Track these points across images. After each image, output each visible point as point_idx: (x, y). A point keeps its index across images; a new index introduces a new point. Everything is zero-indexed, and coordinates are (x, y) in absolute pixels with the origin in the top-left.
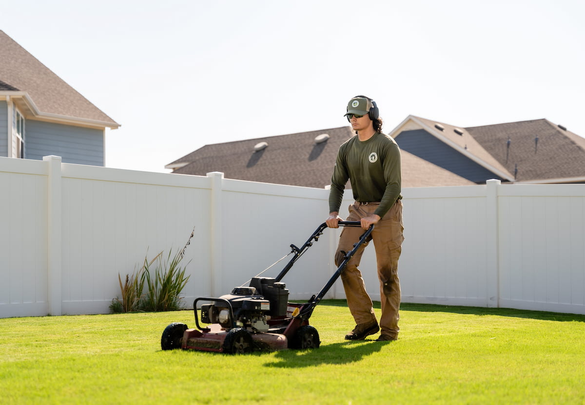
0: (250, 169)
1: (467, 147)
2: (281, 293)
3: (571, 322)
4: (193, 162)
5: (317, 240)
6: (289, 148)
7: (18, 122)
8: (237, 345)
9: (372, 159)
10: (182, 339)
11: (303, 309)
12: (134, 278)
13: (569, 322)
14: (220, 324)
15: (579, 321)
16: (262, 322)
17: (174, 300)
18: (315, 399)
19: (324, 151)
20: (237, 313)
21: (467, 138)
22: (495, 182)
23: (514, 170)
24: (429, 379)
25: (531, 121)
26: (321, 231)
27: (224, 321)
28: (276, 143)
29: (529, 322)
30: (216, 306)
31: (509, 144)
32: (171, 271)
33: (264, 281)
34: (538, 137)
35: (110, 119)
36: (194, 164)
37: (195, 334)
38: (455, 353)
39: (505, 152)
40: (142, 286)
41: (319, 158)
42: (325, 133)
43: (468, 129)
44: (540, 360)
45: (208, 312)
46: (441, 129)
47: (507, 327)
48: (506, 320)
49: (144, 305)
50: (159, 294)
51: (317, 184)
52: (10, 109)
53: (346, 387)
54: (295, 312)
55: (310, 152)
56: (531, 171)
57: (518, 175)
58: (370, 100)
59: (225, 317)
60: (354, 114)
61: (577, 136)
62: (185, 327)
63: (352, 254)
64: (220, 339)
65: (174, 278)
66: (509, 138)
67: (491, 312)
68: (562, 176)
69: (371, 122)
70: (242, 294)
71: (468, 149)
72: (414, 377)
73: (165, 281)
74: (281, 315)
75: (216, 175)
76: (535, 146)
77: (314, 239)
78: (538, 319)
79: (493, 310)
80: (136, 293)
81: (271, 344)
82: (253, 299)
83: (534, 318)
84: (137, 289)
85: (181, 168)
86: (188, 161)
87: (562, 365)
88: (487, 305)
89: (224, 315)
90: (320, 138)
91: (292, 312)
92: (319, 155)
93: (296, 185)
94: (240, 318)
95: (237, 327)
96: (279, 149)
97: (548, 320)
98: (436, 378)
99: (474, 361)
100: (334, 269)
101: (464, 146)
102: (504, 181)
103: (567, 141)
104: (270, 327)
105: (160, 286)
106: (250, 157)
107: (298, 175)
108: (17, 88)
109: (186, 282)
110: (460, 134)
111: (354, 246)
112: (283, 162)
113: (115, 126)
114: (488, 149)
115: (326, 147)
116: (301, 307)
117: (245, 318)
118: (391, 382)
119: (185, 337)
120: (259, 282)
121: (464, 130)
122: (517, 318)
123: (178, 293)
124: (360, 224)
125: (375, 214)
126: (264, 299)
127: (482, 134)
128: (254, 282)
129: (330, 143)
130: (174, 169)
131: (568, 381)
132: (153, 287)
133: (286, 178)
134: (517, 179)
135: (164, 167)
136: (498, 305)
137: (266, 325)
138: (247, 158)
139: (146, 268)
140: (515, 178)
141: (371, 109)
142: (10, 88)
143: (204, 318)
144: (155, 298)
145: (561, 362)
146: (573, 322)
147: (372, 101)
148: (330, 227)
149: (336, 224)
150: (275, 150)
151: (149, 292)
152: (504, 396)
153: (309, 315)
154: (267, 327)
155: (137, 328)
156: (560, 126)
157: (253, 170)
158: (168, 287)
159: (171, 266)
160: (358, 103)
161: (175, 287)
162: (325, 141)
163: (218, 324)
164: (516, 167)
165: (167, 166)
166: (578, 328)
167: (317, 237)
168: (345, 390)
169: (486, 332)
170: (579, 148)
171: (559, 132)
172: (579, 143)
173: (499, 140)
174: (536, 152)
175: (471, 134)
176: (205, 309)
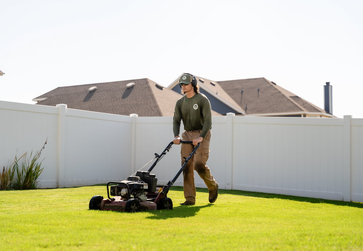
0: (86, 103)
1: (218, 93)
2: (154, 180)
3: (274, 199)
4: (50, 98)
5: (168, 151)
6: (110, 90)
8: (132, 207)
10: (100, 204)
11: (164, 189)
12: (8, 169)
13: (272, 199)
14: (121, 196)
15: (278, 198)
16: (144, 195)
17: (33, 182)
18: (114, 244)
19: (131, 93)
20: (131, 190)
21: (218, 88)
22: (232, 114)
23: (245, 108)
24: (185, 233)
25: (256, 79)
26: (171, 146)
27: (123, 194)
28: (102, 87)
29: (249, 198)
30: (119, 186)
31: (242, 92)
32: (32, 165)
33: (144, 173)
34: (259, 88)
36: (51, 99)
37: (107, 201)
38: (203, 217)
39: (240, 96)
40: (13, 174)
41: (128, 97)
42: (133, 82)
43: (219, 83)
44: (253, 221)
45: (114, 190)
46: (203, 82)
47: (236, 202)
48: (235, 197)
49: (14, 185)
50: (24, 179)
51: (127, 113)
53: (134, 238)
54: (160, 190)
55: (123, 93)
56: (255, 108)
57: (247, 111)
58: (192, 75)
60: (184, 84)
61: (282, 88)
62: (102, 198)
63: (189, 159)
64: (122, 204)
65: (33, 169)
66: (242, 88)
67: (228, 192)
68: (273, 112)
69: (193, 87)
70: (133, 180)
71: (218, 94)
72: (176, 231)
73: (28, 171)
74: (153, 191)
75: (62, 106)
76: (257, 94)
77: (167, 151)
78: (254, 197)
79: (229, 191)
80: (9, 178)
81: (149, 207)
82: (140, 183)
83: (252, 196)
84: (10, 176)
85: (43, 101)
86: (47, 97)
87: (265, 224)
88: (225, 188)
89: (124, 191)
90: (129, 85)
91: (158, 190)
92: (128, 95)
93: (114, 113)
94: (133, 193)
95: (132, 198)
96: (104, 91)
97: (260, 197)
98: (189, 232)
99: (213, 222)
100: (180, 167)
101: (216, 92)
102: (237, 113)
103: (276, 91)
104: (148, 198)
105: (25, 174)
106: (86, 95)
107: (115, 107)
109: (41, 172)
110: (214, 85)
111: (190, 155)
112: (106, 99)
113: (1, 74)
114: (230, 94)
115: (133, 91)
116: (163, 187)
117: (135, 193)
118: (162, 234)
119: (102, 203)
120: (142, 174)
121: (216, 83)
122: (242, 196)
123: (36, 178)
124: (192, 143)
125: (200, 136)
126: (145, 183)
127: (227, 86)
128: (138, 174)
129: (135, 88)
130: (38, 101)
131: (267, 234)
132: (20, 175)
133: (107, 109)
134: (247, 113)
135: (32, 100)
136: (232, 188)
138: (84, 96)
139: (16, 163)
140: (246, 112)
141: (193, 80)
143: (112, 193)
144: (21, 181)
145: (265, 222)
146: (275, 199)
147: (193, 76)
148: (175, 144)
149: (179, 142)
150: (102, 91)
151: (17, 178)
152: (228, 243)
153: (167, 192)
154: (146, 198)
155: (8, 200)
156: (272, 82)
157: (87, 104)
158: (30, 174)
159: (32, 162)
160: (186, 78)
161: (34, 175)
162: (132, 87)
164: (246, 105)
165: (34, 100)
166: (277, 202)
167: (168, 149)
168: (132, 239)
169: (223, 204)
170: (283, 95)
171: (272, 86)
172: (283, 93)
173: (237, 89)
174: (258, 98)
175: (220, 85)
176: (112, 188)
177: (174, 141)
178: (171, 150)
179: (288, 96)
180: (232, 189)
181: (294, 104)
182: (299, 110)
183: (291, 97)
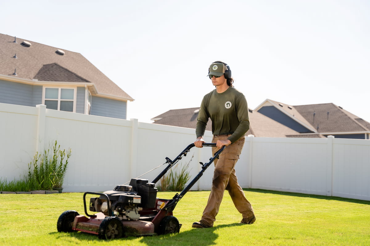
1: (295, 115)
2: (151, 191)
4: (164, 118)
5: (185, 155)
7: (89, 96)
9: (227, 106)
10: (73, 223)
11: (168, 203)
14: (102, 212)
16: (135, 212)
20: (115, 205)
21: (294, 111)
23: (317, 127)
25: (325, 104)
26: (189, 149)
27: (105, 210)
30: (100, 199)
31: (314, 114)
33: (139, 181)
34: (329, 112)
35: (130, 97)
37: (84, 219)
39: (313, 118)
40: (169, 180)
43: (295, 107)
45: (94, 203)
46: (282, 106)
49: (170, 188)
52: (86, 91)
54: (162, 206)
56: (325, 128)
57: (319, 130)
59: (106, 207)
60: (214, 75)
61: (348, 112)
62: (77, 214)
63: (208, 165)
66: (315, 112)
70: (121, 191)
71: (295, 116)
74: (150, 207)
76: (327, 116)
77: (183, 155)
80: (167, 183)
81: (140, 229)
85: (159, 120)
86: (162, 117)
89: (105, 206)
91: (160, 205)
94: (116, 209)
101: (293, 115)
103: (343, 114)
104: (141, 216)
105: (177, 180)
106: (192, 117)
108: (91, 81)
109: (189, 178)
110: (291, 109)
111: (210, 160)
113: (132, 100)
114: (304, 116)
116: (167, 201)
117: (120, 209)
119: (75, 221)
120: (136, 182)
121: (293, 107)
123: (185, 183)
124: (216, 145)
127: (303, 110)
128: (133, 182)
130: (155, 120)
132: (174, 180)
137: (138, 214)
140: (318, 131)
141: (226, 71)
142: (87, 81)
143: (92, 207)
148: (196, 147)
149: (201, 144)
153: (173, 208)
154: (138, 216)
156: (339, 107)
157: (193, 123)
159: (182, 170)
160: (217, 67)
163: (101, 213)
164: (318, 125)
167: (185, 153)
170: (349, 118)
171: (339, 110)
172: (349, 116)
173: (310, 112)
174: (328, 119)
175: (296, 109)
176: (92, 200)
177: (195, 142)
178: (188, 154)
179: (353, 118)
180: (332, 195)
181: (358, 125)
182: (364, 130)
183: (355, 119)
